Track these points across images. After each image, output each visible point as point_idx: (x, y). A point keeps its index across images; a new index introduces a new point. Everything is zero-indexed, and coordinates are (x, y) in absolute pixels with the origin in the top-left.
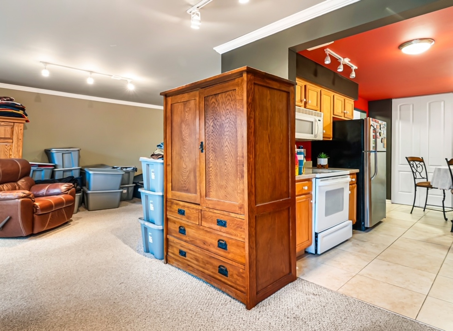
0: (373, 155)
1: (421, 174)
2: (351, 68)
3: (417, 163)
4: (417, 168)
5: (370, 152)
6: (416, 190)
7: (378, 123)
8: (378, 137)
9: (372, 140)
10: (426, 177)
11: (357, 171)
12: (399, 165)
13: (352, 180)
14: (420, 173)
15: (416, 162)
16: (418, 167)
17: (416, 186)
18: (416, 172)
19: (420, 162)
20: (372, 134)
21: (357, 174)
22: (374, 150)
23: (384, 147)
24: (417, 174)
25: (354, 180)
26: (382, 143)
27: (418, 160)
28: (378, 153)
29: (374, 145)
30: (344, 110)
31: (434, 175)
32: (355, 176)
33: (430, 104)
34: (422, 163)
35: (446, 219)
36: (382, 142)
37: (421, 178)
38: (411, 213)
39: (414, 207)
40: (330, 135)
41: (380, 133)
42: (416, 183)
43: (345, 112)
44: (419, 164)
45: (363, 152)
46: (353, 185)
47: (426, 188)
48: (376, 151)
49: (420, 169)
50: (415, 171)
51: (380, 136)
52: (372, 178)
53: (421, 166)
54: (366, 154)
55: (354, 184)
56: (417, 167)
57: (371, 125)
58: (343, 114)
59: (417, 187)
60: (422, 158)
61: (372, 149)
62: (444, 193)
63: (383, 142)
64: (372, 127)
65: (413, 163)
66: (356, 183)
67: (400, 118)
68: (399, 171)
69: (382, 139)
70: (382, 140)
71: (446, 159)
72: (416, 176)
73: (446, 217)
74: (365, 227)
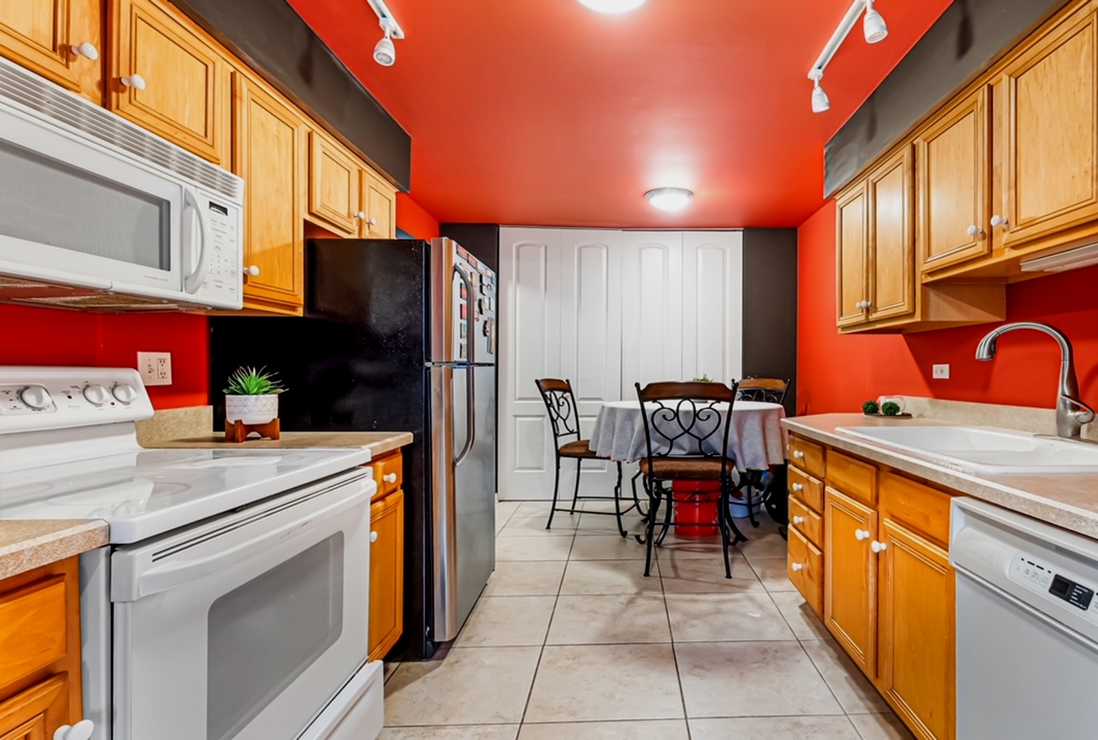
0: (460, 375)
1: (567, 422)
2: (378, 19)
3: (559, 394)
4: (559, 409)
5: (452, 365)
6: (558, 467)
7: (476, 268)
8: (476, 316)
9: (458, 322)
10: (576, 430)
11: (406, 438)
12: (516, 400)
13: (386, 478)
14: (564, 420)
15: (556, 392)
16: (562, 406)
17: (559, 454)
18: (557, 418)
19: (565, 391)
20: (458, 301)
21: (406, 450)
22: (464, 360)
23: (490, 352)
24: (560, 422)
25: (392, 478)
26: (486, 338)
27: (561, 386)
28: (476, 368)
29: (464, 342)
30: (360, 210)
31: (599, 422)
32: (398, 460)
33: (580, 250)
34: (568, 394)
35: (624, 534)
36: (485, 335)
37: (568, 432)
38: (548, 527)
39: (555, 512)
40: (292, 293)
41: (480, 301)
42: (559, 447)
43: (362, 215)
44: (562, 397)
45: (428, 364)
46: (390, 499)
47: (576, 459)
48: (470, 364)
49: (563, 411)
50: (555, 416)
51: (481, 312)
52: (458, 460)
53: (566, 402)
54: (436, 373)
55: (395, 490)
56: (559, 405)
57: (455, 269)
58: (355, 221)
59: (562, 459)
60: (567, 381)
61: (456, 357)
62: (620, 470)
63: (488, 334)
64: (457, 275)
65: (550, 395)
66: (402, 487)
67: (518, 279)
68: (515, 416)
69: (486, 322)
70: (485, 328)
71: (637, 385)
72: (558, 430)
73: (624, 530)
74: (433, 643)
